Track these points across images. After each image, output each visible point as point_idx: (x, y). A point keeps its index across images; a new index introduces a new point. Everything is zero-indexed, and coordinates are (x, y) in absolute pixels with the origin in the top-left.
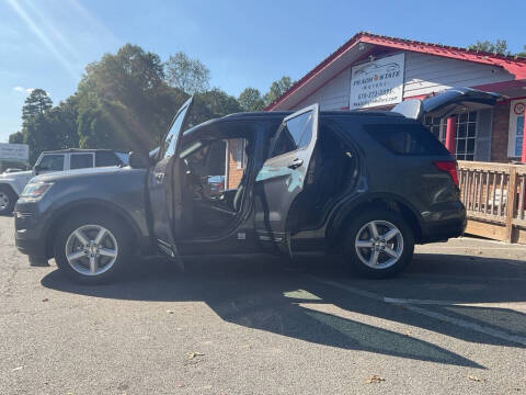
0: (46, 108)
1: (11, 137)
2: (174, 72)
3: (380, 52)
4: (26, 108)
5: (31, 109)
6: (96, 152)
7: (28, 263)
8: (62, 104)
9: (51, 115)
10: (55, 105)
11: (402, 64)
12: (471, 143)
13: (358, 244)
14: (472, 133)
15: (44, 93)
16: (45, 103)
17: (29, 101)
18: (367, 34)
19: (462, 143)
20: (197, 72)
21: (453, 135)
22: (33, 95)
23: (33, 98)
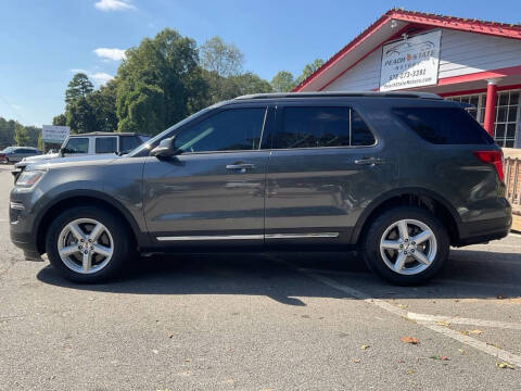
0: (88, 91)
1: (55, 119)
2: (209, 56)
3: (413, 29)
4: (70, 91)
5: (74, 92)
6: (120, 136)
7: (23, 257)
8: (103, 88)
9: (92, 99)
10: (96, 88)
11: (437, 42)
12: (512, 128)
13: (384, 244)
14: (512, 117)
15: (85, 77)
16: (87, 87)
17: (71, 85)
18: (399, 12)
19: (501, 128)
20: (231, 56)
21: (492, 120)
22: (75, 79)
23: (75, 83)
